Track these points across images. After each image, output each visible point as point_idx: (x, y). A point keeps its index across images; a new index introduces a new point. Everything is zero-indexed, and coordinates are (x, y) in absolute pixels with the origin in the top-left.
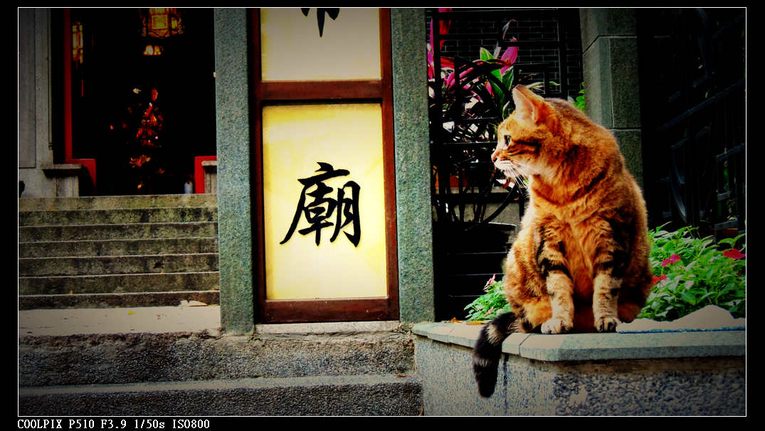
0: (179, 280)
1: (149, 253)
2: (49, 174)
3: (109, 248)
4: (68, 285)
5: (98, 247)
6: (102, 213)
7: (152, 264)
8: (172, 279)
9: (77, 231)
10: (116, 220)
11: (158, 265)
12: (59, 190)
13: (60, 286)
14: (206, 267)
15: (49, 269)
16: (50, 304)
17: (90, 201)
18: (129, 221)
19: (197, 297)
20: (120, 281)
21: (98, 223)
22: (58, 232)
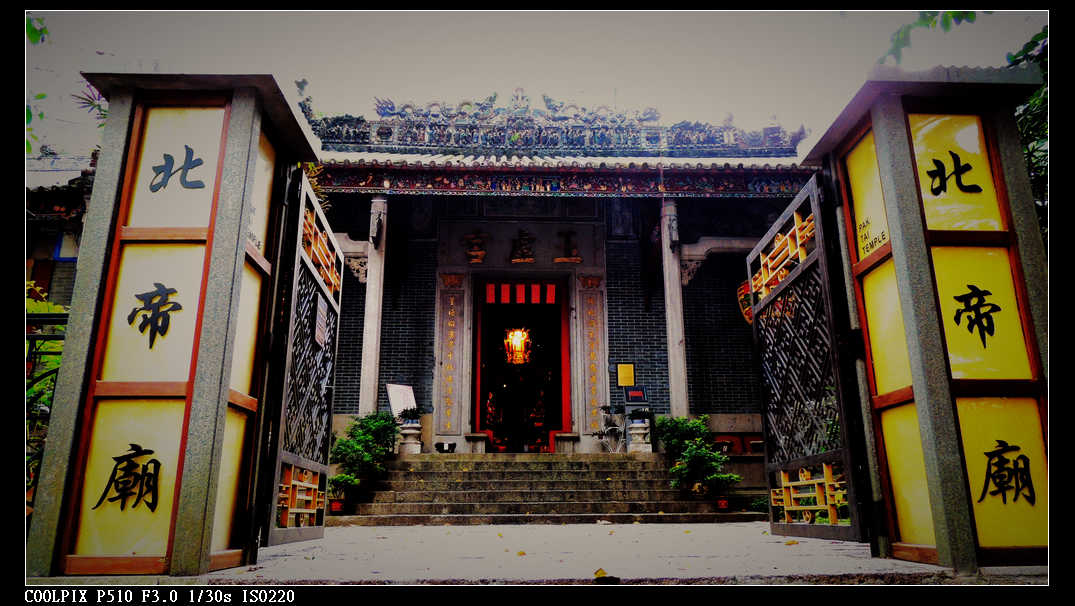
0: (589, 506)
1: (562, 489)
2: (468, 439)
3: (537, 485)
4: (523, 508)
5: (531, 485)
6: (524, 464)
7: (568, 496)
8: (585, 506)
9: (513, 475)
10: (533, 468)
11: (571, 497)
12: (474, 450)
13: (517, 509)
14: (600, 498)
15: (506, 498)
16: (516, 521)
17: (514, 456)
18: (541, 468)
19: (605, 518)
20: (553, 507)
21: (522, 469)
22: (503, 475)
